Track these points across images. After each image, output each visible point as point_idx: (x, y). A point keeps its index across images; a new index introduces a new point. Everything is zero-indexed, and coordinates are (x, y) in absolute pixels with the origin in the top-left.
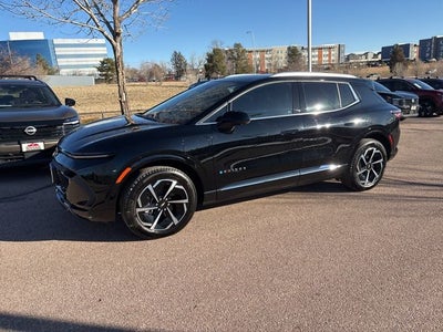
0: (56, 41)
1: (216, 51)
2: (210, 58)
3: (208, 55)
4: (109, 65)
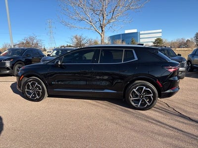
4: (158, 41)
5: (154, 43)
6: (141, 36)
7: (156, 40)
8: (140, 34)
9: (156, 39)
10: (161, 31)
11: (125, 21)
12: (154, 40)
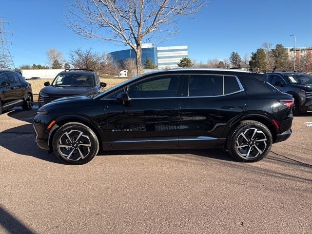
0: (159, 49)
1: (260, 52)
2: (254, 57)
3: (253, 54)
4: (185, 62)
5: (179, 65)
6: (159, 55)
7: (182, 61)
8: (158, 51)
9: (181, 59)
10: (186, 47)
11: (169, 32)
12: (178, 60)
